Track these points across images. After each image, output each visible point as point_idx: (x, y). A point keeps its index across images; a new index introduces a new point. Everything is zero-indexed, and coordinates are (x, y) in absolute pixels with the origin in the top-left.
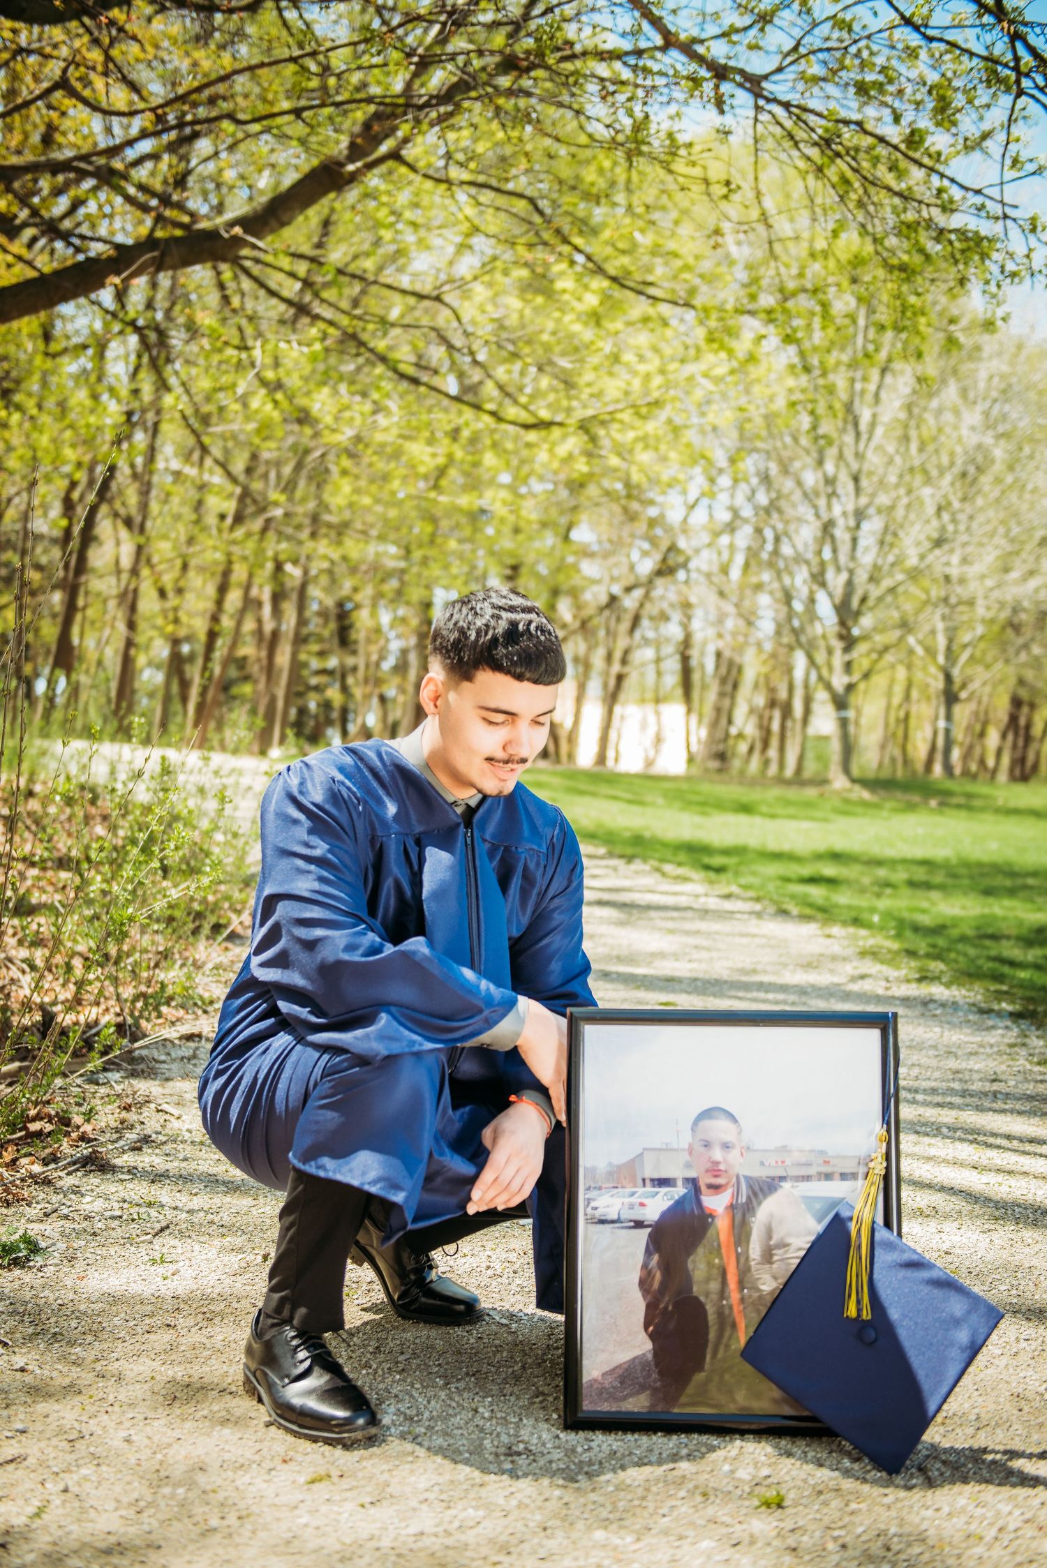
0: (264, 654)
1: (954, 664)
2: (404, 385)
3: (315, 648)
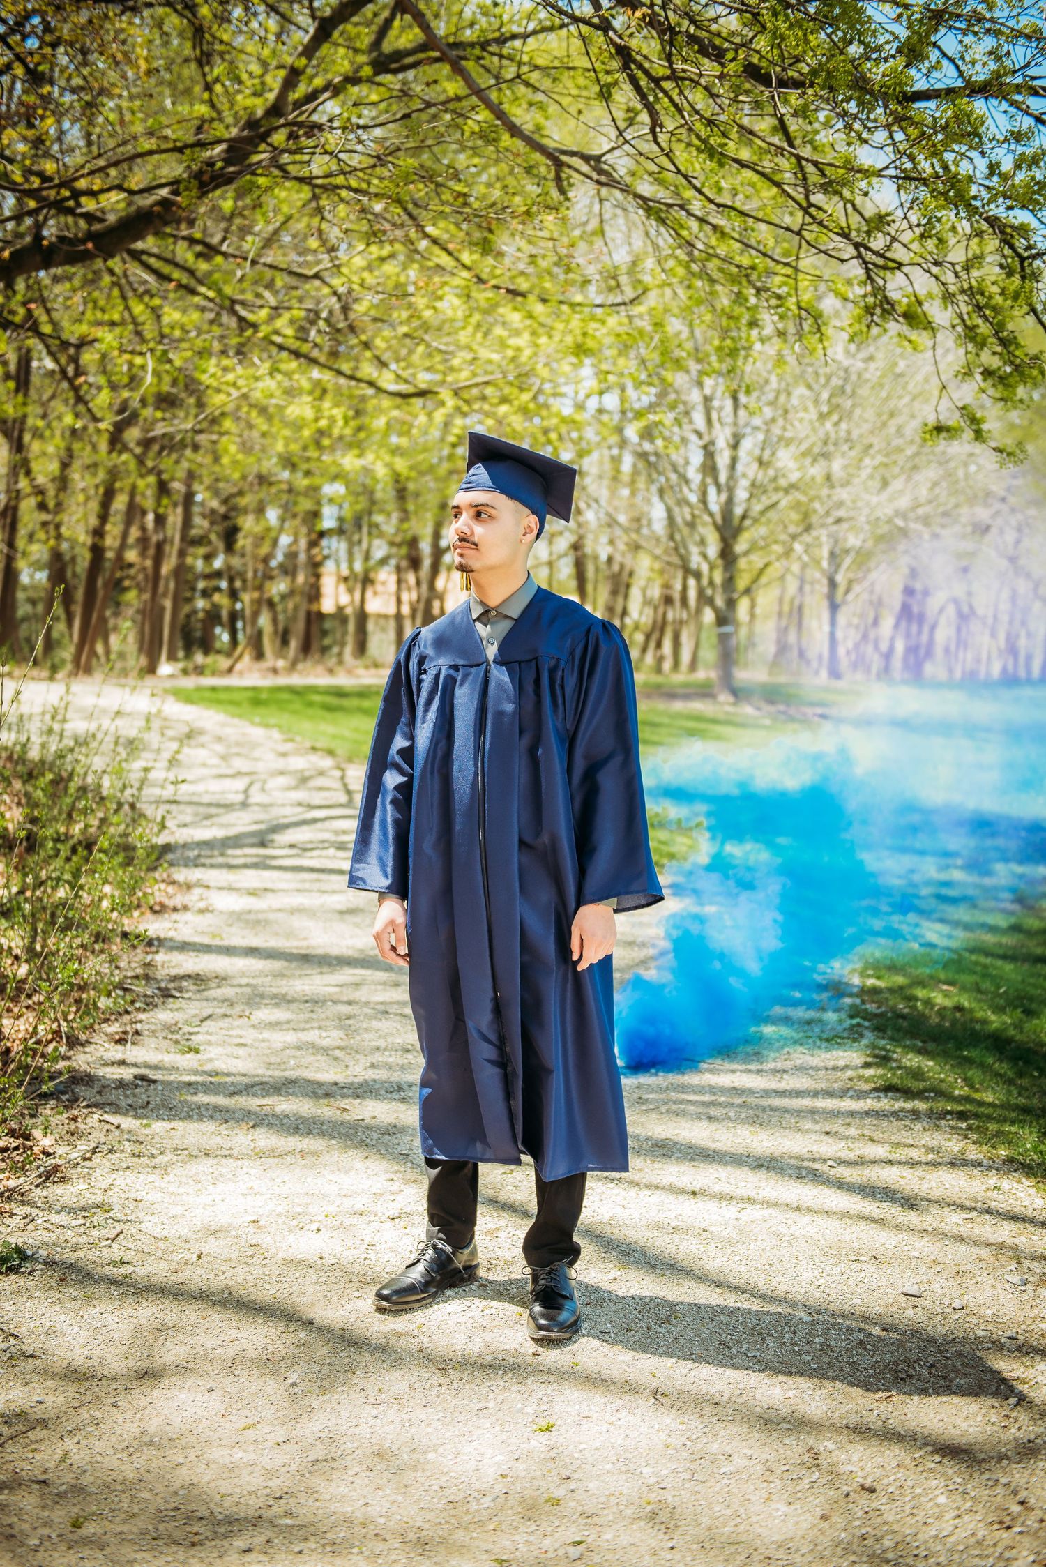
0: (149, 563)
1: (838, 567)
2: (284, 354)
3: (202, 551)
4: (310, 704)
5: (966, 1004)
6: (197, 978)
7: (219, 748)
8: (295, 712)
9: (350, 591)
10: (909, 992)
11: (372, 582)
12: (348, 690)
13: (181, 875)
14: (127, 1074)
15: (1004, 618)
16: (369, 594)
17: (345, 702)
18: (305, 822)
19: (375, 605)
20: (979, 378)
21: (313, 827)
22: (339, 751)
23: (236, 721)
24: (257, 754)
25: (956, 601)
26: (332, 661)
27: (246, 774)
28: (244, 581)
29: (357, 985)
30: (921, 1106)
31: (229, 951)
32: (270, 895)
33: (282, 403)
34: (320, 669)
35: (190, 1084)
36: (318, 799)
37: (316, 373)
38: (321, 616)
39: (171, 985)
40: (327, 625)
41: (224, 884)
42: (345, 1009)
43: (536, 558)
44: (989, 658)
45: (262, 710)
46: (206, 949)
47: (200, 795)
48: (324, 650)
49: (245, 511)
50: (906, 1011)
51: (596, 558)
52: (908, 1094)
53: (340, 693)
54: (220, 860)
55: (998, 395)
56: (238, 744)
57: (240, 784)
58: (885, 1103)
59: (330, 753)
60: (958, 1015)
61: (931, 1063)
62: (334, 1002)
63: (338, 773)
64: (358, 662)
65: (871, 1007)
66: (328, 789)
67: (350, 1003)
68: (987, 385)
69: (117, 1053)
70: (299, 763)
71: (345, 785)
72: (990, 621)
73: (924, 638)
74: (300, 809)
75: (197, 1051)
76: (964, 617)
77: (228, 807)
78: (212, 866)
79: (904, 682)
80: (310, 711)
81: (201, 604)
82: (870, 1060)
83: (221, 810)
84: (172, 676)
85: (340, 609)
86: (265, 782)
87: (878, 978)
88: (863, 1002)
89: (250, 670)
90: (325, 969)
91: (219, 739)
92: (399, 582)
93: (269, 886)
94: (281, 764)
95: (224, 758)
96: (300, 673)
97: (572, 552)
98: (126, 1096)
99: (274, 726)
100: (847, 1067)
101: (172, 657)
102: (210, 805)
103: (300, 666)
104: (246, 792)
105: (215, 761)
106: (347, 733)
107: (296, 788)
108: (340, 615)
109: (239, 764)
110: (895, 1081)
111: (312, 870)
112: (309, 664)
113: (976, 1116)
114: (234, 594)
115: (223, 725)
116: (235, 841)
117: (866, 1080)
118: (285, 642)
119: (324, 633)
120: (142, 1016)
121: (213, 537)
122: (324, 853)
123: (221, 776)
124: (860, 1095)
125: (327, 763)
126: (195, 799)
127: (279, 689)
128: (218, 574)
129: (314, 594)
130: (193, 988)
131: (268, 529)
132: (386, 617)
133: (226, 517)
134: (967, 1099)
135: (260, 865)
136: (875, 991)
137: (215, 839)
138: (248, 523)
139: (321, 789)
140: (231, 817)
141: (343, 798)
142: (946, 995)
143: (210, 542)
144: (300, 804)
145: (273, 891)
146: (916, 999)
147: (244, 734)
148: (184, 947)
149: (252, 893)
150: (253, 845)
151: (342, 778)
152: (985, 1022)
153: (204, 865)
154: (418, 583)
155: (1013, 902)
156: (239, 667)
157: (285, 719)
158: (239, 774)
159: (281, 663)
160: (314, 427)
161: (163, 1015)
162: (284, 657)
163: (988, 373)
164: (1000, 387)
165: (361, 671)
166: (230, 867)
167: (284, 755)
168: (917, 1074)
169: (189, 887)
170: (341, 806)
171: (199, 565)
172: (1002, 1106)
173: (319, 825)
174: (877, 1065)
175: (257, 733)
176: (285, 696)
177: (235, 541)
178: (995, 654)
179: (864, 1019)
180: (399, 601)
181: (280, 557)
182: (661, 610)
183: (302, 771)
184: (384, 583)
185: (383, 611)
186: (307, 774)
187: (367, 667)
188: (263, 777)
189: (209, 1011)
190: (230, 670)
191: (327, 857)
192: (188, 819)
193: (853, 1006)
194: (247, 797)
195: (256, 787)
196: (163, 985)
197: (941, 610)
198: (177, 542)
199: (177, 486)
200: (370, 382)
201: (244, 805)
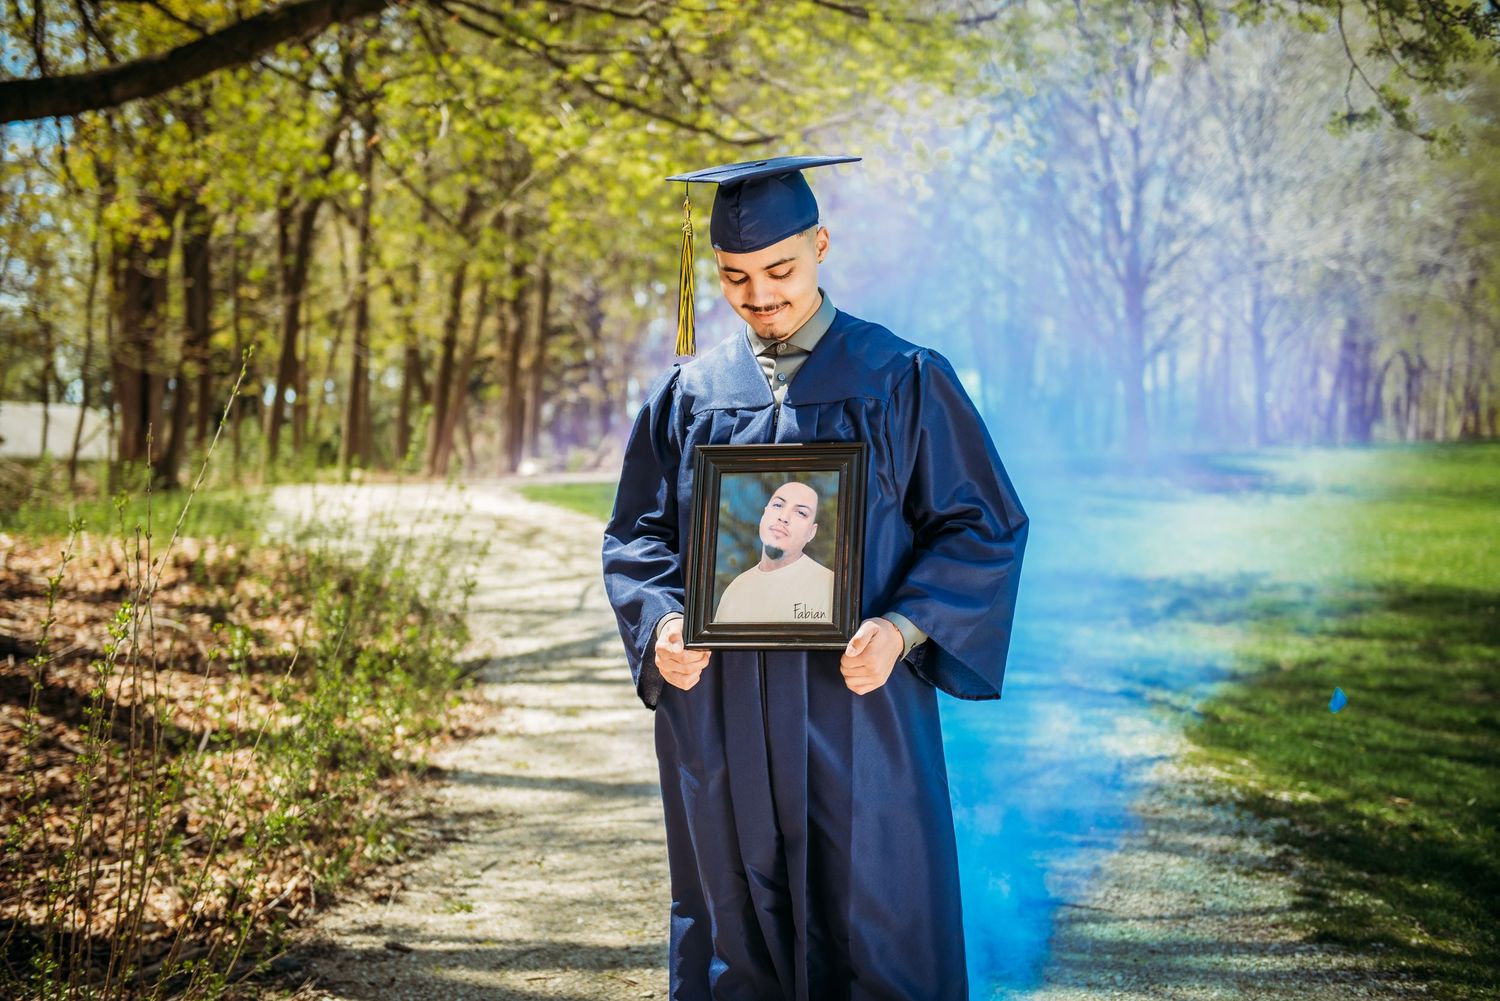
0: (507, 353)
1: (1263, 319)
2: (614, 107)
3: (567, 339)
5: (1426, 821)
6: (489, 815)
7: (561, 549)
10: (1350, 808)
13: (492, 692)
14: (377, 943)
15: (1462, 371)
20: (1396, 53)
23: (583, 518)
25: (1404, 354)
27: (585, 577)
28: (612, 369)
30: (1368, 963)
31: (533, 783)
32: (592, 713)
33: (615, 162)
35: (450, 953)
37: (652, 127)
39: (458, 826)
41: (542, 702)
44: (1446, 416)
46: (508, 781)
47: (530, 600)
49: (609, 293)
50: (1347, 832)
52: (1350, 945)
54: (542, 674)
55: (1423, 75)
56: (582, 543)
57: (577, 588)
58: (1319, 960)
60: (1416, 836)
61: (1380, 902)
62: (645, 842)
65: (1303, 829)
68: (1407, 62)
69: (373, 914)
72: (1445, 375)
73: (1370, 397)
75: (469, 910)
76: (1414, 372)
77: (558, 614)
78: (533, 682)
79: (1347, 445)
81: (571, 397)
82: (1299, 899)
83: (552, 618)
84: (532, 475)
87: (1313, 791)
88: (1293, 823)
90: (641, 799)
91: (560, 539)
93: (592, 703)
95: (563, 558)
98: (371, 972)
100: (1270, 910)
101: (535, 454)
102: (539, 612)
104: (582, 596)
105: (553, 562)
109: (579, 566)
110: (1333, 927)
113: (1441, 975)
114: (603, 384)
115: (567, 522)
116: (560, 653)
117: (1295, 927)
120: (415, 866)
121: (579, 324)
123: (556, 579)
124: (1287, 949)
126: (525, 606)
128: (586, 364)
130: (482, 828)
131: (637, 312)
133: (593, 303)
134: (1427, 951)
135: (586, 678)
136: (1308, 807)
137: (542, 651)
138: (613, 308)
140: (560, 625)
142: (1399, 811)
143: (576, 331)
145: (596, 708)
146: (1361, 816)
147: (589, 532)
148: (482, 780)
149: (571, 712)
150: (581, 656)
152: (1450, 843)
153: (523, 681)
155: (1482, 692)
156: (604, 460)
158: (580, 576)
161: (438, 863)
163: (1409, 48)
164: (1424, 63)
166: (553, 682)
168: (1361, 916)
169: (501, 706)
171: (568, 358)
172: (1474, 959)
174: (1309, 907)
177: (600, 327)
178: (1452, 408)
179: (1294, 845)
182: (1070, 380)
189: (493, 858)
190: (596, 465)
192: (513, 629)
193: (1279, 829)
196: (448, 826)
197: (1387, 366)
198: (534, 331)
199: (533, 271)
200: (710, 131)
201: (579, 610)
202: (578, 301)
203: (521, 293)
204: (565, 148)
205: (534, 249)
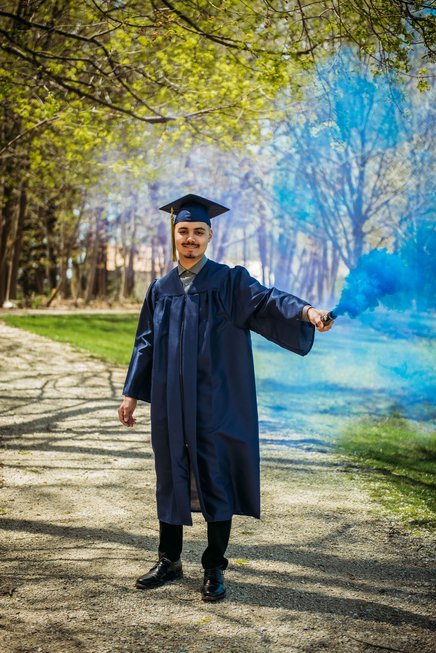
3: (33, 233)
4: (94, 327)
7: (29, 357)
8: (82, 332)
9: (124, 257)
11: (137, 252)
12: (119, 317)
16: (135, 259)
17: (116, 325)
18: (80, 412)
19: (138, 266)
21: (85, 416)
22: (109, 359)
23: (43, 338)
24: (53, 361)
26: (111, 300)
27: (45, 375)
28: (59, 250)
29: (103, 560)
32: (47, 472)
34: (104, 304)
36: (90, 393)
38: (106, 272)
40: (110, 278)
41: (15, 463)
42: (92, 585)
43: (235, 237)
45: (61, 331)
47: (9, 391)
48: (108, 293)
49: (59, 208)
51: (271, 237)
53: (113, 319)
54: (16, 442)
56: (42, 354)
57: (39, 383)
59: (103, 360)
63: (107, 375)
64: (128, 300)
66: (99, 386)
67: (96, 579)
70: (81, 367)
71: (111, 383)
74: (78, 402)
77: (29, 400)
80: (93, 331)
81: (34, 265)
83: (23, 403)
84: (11, 308)
85: (118, 268)
86: (56, 381)
89: (61, 304)
91: (30, 351)
92: (153, 251)
93: (48, 463)
94: (69, 368)
95: (31, 364)
96: (91, 307)
97: (257, 234)
99: (67, 342)
101: (13, 297)
102: (16, 398)
103: (91, 303)
104: (42, 388)
105: (25, 366)
106: (116, 346)
107: (77, 386)
108: (118, 271)
109: (41, 368)
111: (81, 450)
112: (97, 302)
114: (53, 259)
115: (34, 341)
118: (83, 287)
119: (108, 282)
121: (41, 224)
122: (91, 436)
123: (27, 377)
125: (101, 367)
126: (6, 394)
127: (75, 317)
128: (44, 247)
129: (102, 258)
131: (73, 218)
132: (145, 273)
133: (49, 213)
135: (44, 447)
137: (15, 425)
138: (62, 216)
139: (94, 386)
140: (30, 408)
141: (108, 393)
143: (38, 227)
144: (78, 398)
145: (50, 468)
147: (47, 347)
150: (41, 430)
151: (110, 378)
154: (164, 252)
156: (54, 303)
157: (75, 337)
158: (40, 376)
159: (80, 301)
160: (92, 143)
162: (83, 297)
165: (129, 306)
166: (22, 448)
167: (72, 362)
170: (107, 399)
171: (33, 242)
173: (90, 414)
175: (56, 346)
176: (79, 321)
177: (54, 226)
180: (153, 263)
181: (82, 237)
182: (311, 269)
183: (83, 373)
184: (144, 252)
185: (143, 269)
186: (86, 375)
187: (133, 303)
188: (55, 377)
190: (48, 305)
191: (93, 440)
194: (43, 392)
195: (50, 385)
198: (16, 225)
199: (17, 192)
200: (129, 113)
201: (40, 399)
202: (40, 211)
203: (8, 205)
204: (41, 119)
205: (18, 180)
